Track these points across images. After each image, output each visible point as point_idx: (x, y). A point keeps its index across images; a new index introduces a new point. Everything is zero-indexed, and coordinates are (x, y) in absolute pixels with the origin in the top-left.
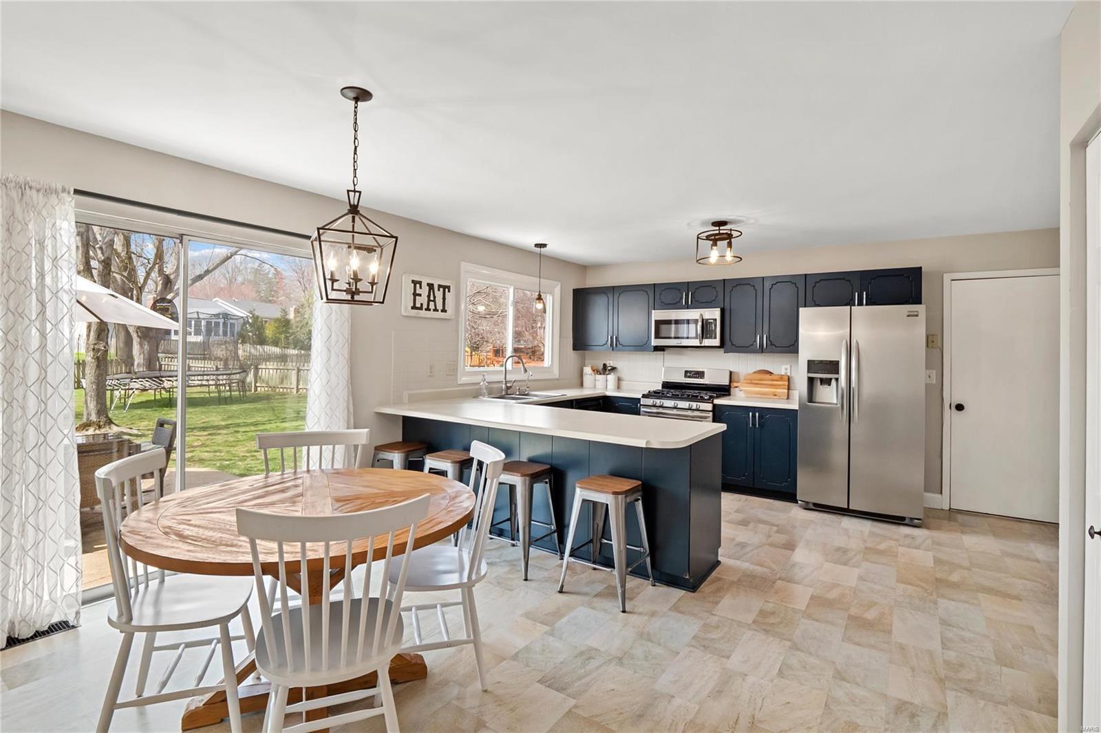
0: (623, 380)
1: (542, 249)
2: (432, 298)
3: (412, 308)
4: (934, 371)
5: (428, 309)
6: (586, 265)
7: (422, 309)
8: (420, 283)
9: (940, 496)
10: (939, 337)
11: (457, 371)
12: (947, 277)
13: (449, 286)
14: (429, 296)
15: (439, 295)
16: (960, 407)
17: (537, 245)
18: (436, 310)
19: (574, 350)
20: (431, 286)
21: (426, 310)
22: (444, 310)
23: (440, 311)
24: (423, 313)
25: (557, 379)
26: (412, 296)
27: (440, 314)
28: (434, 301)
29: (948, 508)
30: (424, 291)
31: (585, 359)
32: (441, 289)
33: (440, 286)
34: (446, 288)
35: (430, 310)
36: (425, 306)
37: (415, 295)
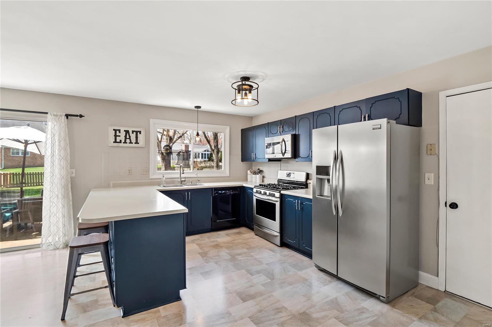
0: (265, 178)
1: (199, 109)
2: (128, 137)
3: (114, 142)
4: (433, 174)
5: (125, 142)
6: (252, 116)
7: (121, 143)
8: (119, 131)
9: (436, 278)
10: (437, 146)
11: (149, 172)
12: (442, 95)
13: (141, 131)
14: (126, 136)
15: (133, 136)
16: (454, 206)
17: (196, 107)
18: (131, 143)
19: (242, 161)
20: (127, 132)
21: (123, 143)
22: (137, 143)
23: (134, 143)
24: (122, 145)
25: (228, 177)
26: (114, 137)
27: (134, 145)
28: (130, 138)
29: (443, 290)
30: (123, 134)
31: (252, 166)
32: (135, 133)
33: (133, 132)
34: (137, 133)
35: (127, 143)
36: (123, 141)
37: (116, 136)
